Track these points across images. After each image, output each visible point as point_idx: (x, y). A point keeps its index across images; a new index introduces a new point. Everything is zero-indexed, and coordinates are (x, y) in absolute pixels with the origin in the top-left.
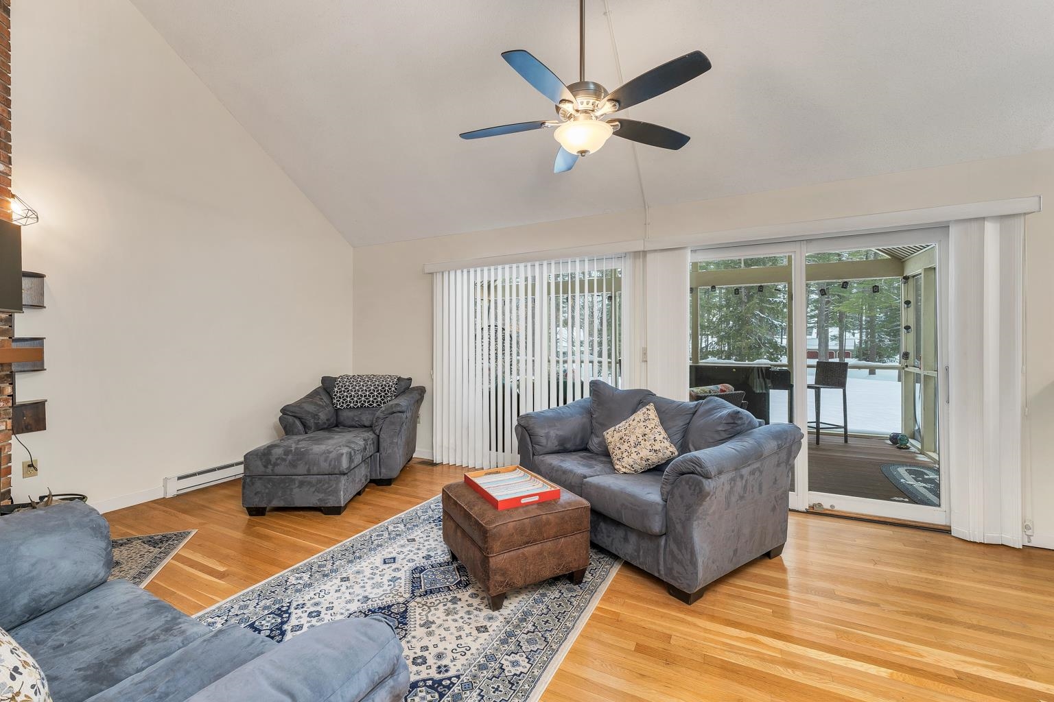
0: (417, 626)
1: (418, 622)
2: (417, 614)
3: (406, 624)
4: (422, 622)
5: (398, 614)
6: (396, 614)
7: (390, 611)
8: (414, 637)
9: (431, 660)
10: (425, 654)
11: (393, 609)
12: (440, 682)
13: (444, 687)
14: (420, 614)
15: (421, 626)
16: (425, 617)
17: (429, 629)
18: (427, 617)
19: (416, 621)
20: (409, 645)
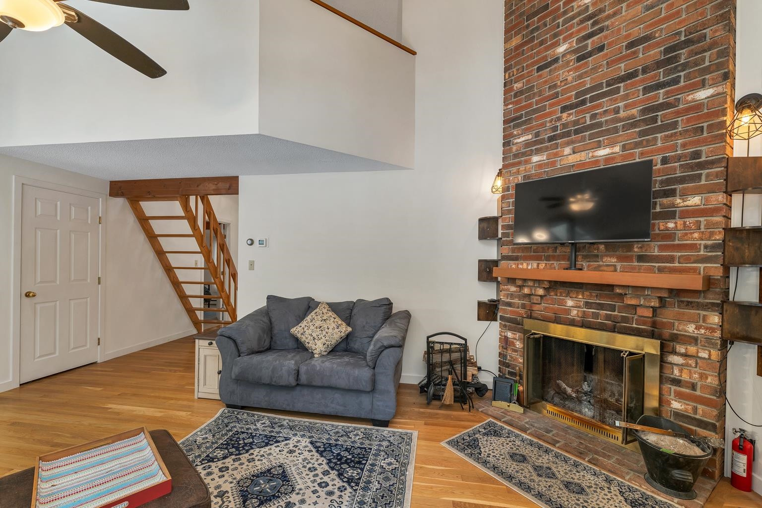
0: (230, 491)
1: (230, 494)
2: (233, 502)
3: (240, 491)
4: (226, 495)
5: (250, 498)
6: (252, 498)
7: (260, 499)
8: (231, 483)
9: (216, 470)
10: (221, 474)
11: (257, 502)
12: (209, 461)
13: (206, 460)
14: (230, 502)
15: (227, 492)
16: (225, 500)
17: (219, 490)
18: (222, 500)
19: (232, 495)
20: (234, 477)
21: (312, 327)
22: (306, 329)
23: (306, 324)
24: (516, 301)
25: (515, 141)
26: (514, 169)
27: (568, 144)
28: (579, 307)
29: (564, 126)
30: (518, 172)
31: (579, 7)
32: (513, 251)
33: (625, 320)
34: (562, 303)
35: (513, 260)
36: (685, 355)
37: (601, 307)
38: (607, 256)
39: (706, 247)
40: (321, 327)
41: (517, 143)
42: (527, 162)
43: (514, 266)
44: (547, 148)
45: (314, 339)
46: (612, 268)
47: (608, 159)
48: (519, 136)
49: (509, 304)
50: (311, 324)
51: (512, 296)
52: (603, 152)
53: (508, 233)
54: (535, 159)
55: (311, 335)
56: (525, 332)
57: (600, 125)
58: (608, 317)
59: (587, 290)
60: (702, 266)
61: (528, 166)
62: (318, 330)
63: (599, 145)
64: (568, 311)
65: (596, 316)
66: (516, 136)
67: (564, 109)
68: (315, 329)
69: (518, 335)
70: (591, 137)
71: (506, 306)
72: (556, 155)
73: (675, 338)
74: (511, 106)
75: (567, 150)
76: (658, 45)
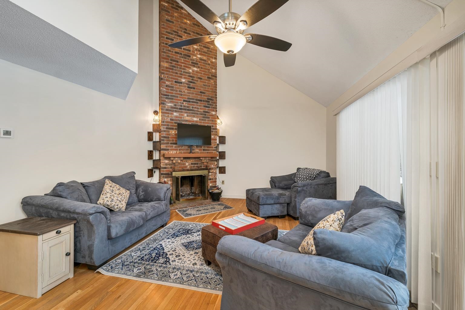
21: (115, 195)
22: (112, 197)
23: (111, 195)
24: (168, 166)
25: (167, 104)
26: (167, 115)
27: (186, 113)
28: (190, 165)
29: (185, 106)
30: (168, 116)
31: (188, 71)
32: (166, 147)
33: (201, 166)
34: (185, 164)
35: (166, 150)
36: (212, 172)
37: (195, 164)
38: (196, 149)
39: (214, 147)
40: (120, 193)
41: (167, 105)
42: (172, 114)
43: (167, 153)
44: (179, 112)
45: (120, 202)
46: (198, 153)
47: (196, 122)
48: (168, 102)
49: (165, 168)
50: (113, 193)
51: (166, 164)
52: (195, 119)
53: (164, 139)
54: (175, 114)
55: (118, 200)
56: (172, 177)
57: (194, 110)
58: (197, 167)
59: (192, 159)
60: (214, 152)
61: (172, 116)
62: (119, 195)
63: (194, 116)
64: (186, 167)
65: (194, 167)
66: (167, 102)
67: (184, 101)
68: (118, 196)
69: (169, 179)
70: (192, 113)
71: (164, 169)
72: (182, 115)
73: (210, 169)
74: (164, 89)
75: (185, 115)
76: (206, 96)
